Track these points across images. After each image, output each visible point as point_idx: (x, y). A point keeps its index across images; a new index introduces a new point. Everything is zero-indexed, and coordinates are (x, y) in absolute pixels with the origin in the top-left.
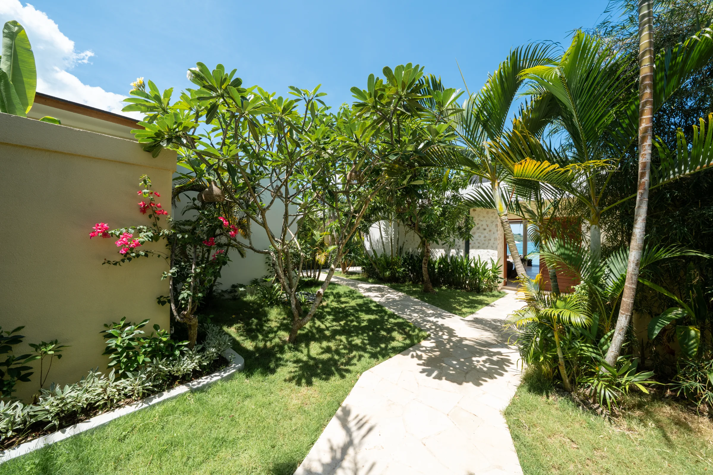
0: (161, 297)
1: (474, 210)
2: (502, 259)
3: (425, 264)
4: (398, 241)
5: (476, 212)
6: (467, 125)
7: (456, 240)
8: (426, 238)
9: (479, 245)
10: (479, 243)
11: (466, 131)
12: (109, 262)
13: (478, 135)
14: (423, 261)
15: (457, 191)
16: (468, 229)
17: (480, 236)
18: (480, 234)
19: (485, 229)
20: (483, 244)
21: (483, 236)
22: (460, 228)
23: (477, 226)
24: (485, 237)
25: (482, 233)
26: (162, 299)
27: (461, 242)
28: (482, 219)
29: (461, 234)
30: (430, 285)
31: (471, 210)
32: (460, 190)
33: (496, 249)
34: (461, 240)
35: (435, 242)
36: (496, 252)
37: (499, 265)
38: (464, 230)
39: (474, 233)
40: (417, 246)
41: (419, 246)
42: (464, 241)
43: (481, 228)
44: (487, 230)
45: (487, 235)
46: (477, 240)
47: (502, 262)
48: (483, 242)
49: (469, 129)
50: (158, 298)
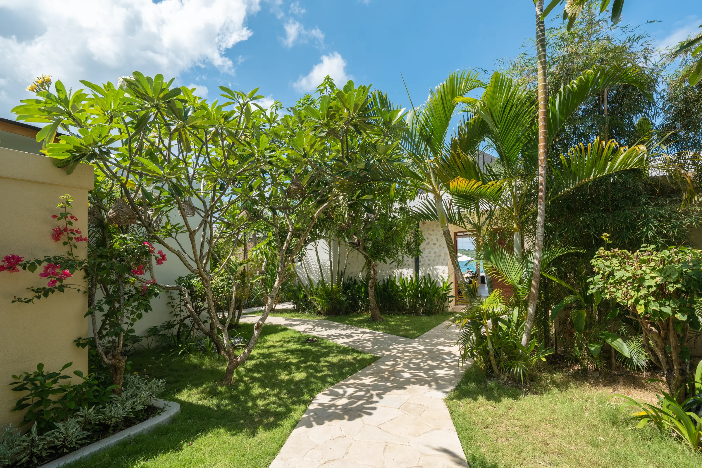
0: (80, 339)
1: (424, 223)
2: (453, 276)
3: (371, 287)
4: (339, 263)
5: (425, 225)
6: (411, 138)
7: (405, 256)
8: (372, 257)
9: (429, 262)
10: (429, 260)
11: (411, 145)
12: (19, 300)
13: (423, 149)
14: (370, 284)
15: (405, 203)
16: (418, 245)
17: (430, 253)
18: (430, 250)
19: (435, 244)
20: (434, 261)
21: (433, 252)
22: (408, 244)
23: (427, 241)
24: (435, 253)
25: (432, 249)
26: (81, 342)
27: (410, 260)
28: (431, 233)
29: (410, 251)
30: (378, 313)
31: (421, 223)
32: (408, 201)
33: (447, 264)
34: (411, 256)
35: (382, 261)
36: (447, 267)
37: (449, 283)
38: (413, 246)
39: (424, 249)
40: (361, 269)
41: (363, 268)
42: (413, 259)
43: (431, 243)
44: (437, 245)
45: (436, 250)
46: (427, 256)
47: (453, 279)
48: (434, 258)
49: (414, 143)
50: (75, 341)
